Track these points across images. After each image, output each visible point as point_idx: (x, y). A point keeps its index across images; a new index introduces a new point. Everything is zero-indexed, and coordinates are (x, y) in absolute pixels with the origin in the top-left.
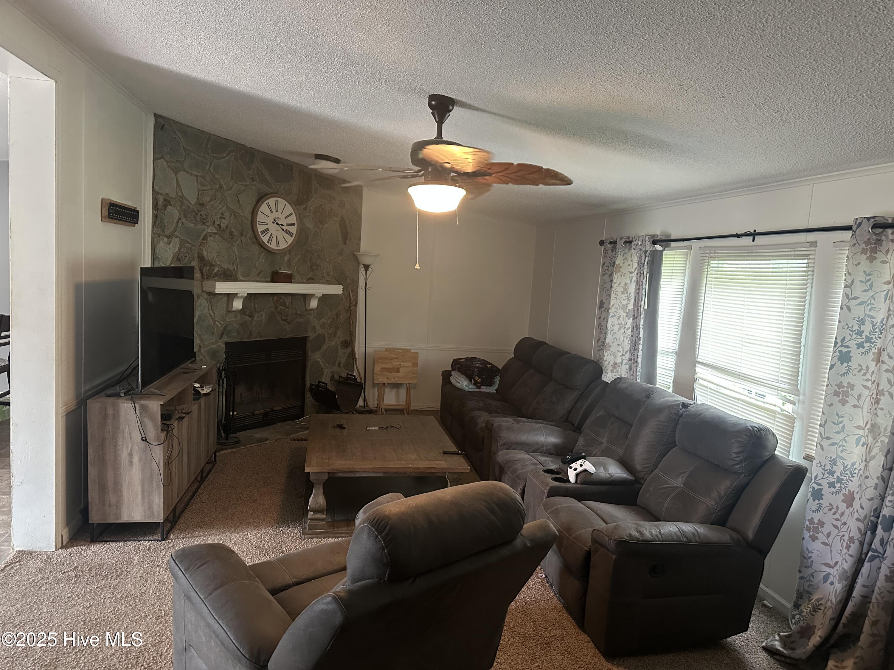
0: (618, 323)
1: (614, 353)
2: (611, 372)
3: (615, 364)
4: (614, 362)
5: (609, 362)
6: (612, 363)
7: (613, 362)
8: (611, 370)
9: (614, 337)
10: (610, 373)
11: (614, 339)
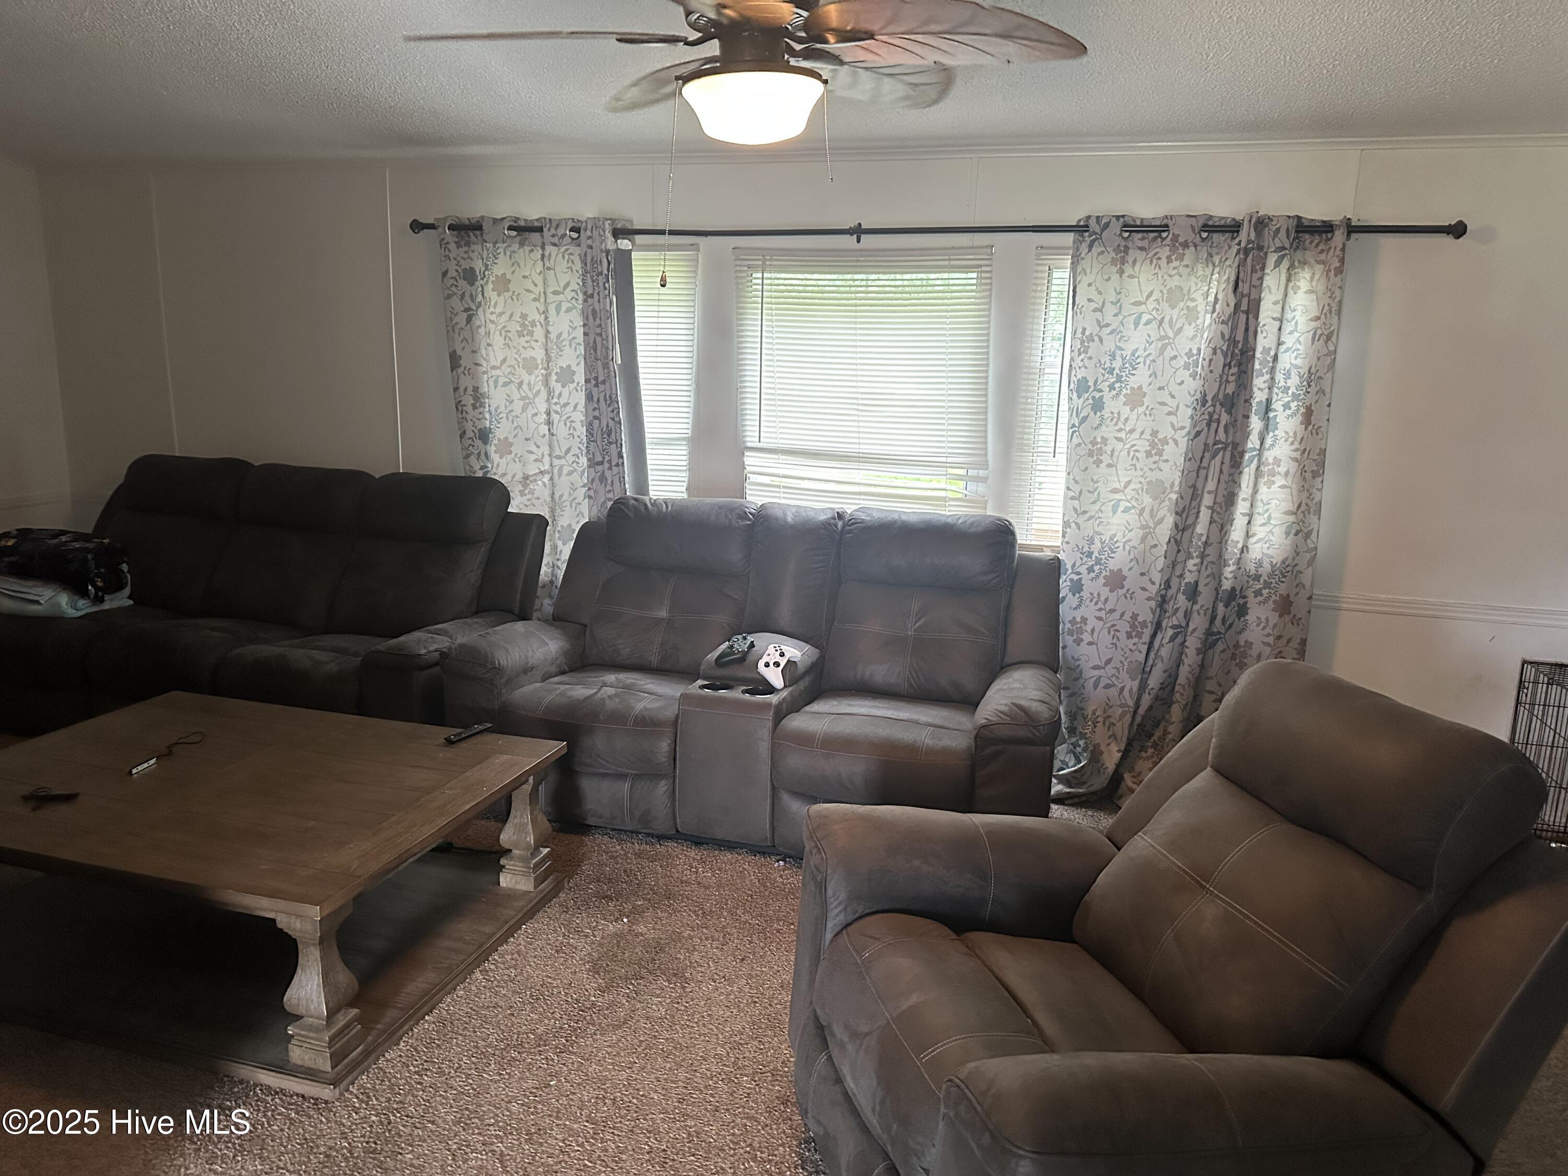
0: (519, 397)
1: (521, 456)
2: (522, 496)
3: (526, 478)
4: (524, 473)
5: (514, 476)
6: (519, 476)
7: (522, 475)
8: (520, 491)
9: (515, 424)
10: (519, 497)
11: (516, 428)
